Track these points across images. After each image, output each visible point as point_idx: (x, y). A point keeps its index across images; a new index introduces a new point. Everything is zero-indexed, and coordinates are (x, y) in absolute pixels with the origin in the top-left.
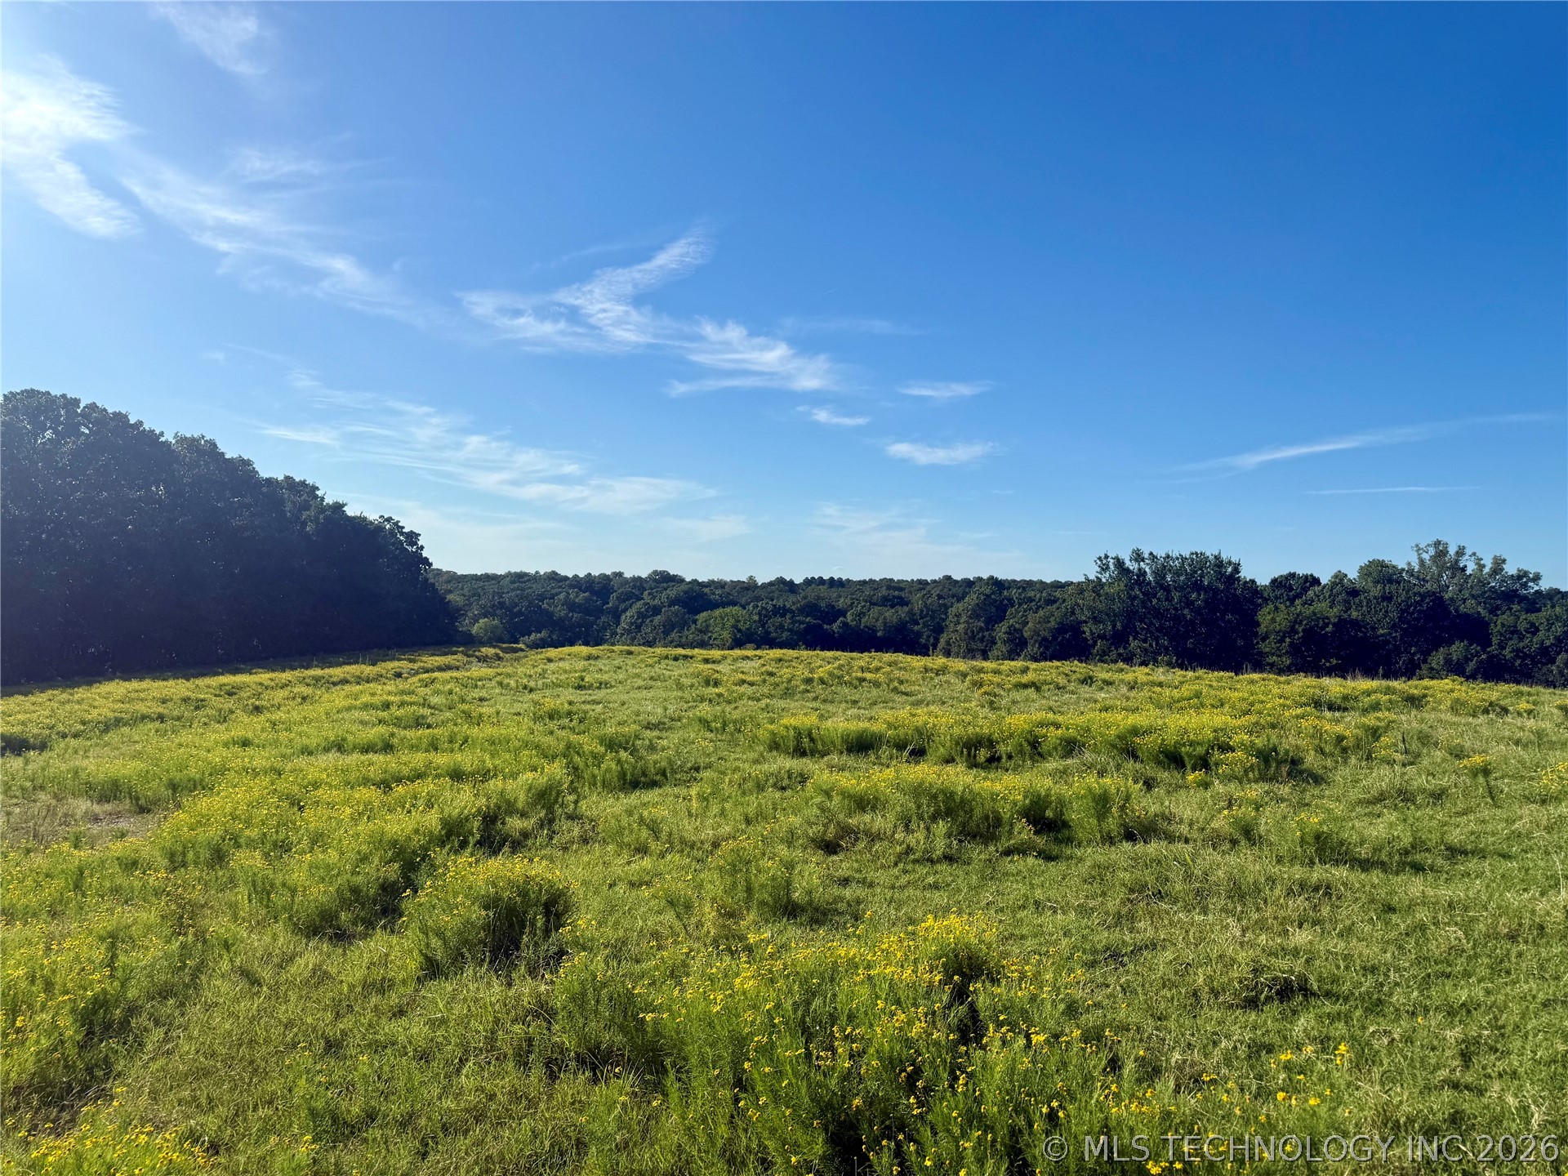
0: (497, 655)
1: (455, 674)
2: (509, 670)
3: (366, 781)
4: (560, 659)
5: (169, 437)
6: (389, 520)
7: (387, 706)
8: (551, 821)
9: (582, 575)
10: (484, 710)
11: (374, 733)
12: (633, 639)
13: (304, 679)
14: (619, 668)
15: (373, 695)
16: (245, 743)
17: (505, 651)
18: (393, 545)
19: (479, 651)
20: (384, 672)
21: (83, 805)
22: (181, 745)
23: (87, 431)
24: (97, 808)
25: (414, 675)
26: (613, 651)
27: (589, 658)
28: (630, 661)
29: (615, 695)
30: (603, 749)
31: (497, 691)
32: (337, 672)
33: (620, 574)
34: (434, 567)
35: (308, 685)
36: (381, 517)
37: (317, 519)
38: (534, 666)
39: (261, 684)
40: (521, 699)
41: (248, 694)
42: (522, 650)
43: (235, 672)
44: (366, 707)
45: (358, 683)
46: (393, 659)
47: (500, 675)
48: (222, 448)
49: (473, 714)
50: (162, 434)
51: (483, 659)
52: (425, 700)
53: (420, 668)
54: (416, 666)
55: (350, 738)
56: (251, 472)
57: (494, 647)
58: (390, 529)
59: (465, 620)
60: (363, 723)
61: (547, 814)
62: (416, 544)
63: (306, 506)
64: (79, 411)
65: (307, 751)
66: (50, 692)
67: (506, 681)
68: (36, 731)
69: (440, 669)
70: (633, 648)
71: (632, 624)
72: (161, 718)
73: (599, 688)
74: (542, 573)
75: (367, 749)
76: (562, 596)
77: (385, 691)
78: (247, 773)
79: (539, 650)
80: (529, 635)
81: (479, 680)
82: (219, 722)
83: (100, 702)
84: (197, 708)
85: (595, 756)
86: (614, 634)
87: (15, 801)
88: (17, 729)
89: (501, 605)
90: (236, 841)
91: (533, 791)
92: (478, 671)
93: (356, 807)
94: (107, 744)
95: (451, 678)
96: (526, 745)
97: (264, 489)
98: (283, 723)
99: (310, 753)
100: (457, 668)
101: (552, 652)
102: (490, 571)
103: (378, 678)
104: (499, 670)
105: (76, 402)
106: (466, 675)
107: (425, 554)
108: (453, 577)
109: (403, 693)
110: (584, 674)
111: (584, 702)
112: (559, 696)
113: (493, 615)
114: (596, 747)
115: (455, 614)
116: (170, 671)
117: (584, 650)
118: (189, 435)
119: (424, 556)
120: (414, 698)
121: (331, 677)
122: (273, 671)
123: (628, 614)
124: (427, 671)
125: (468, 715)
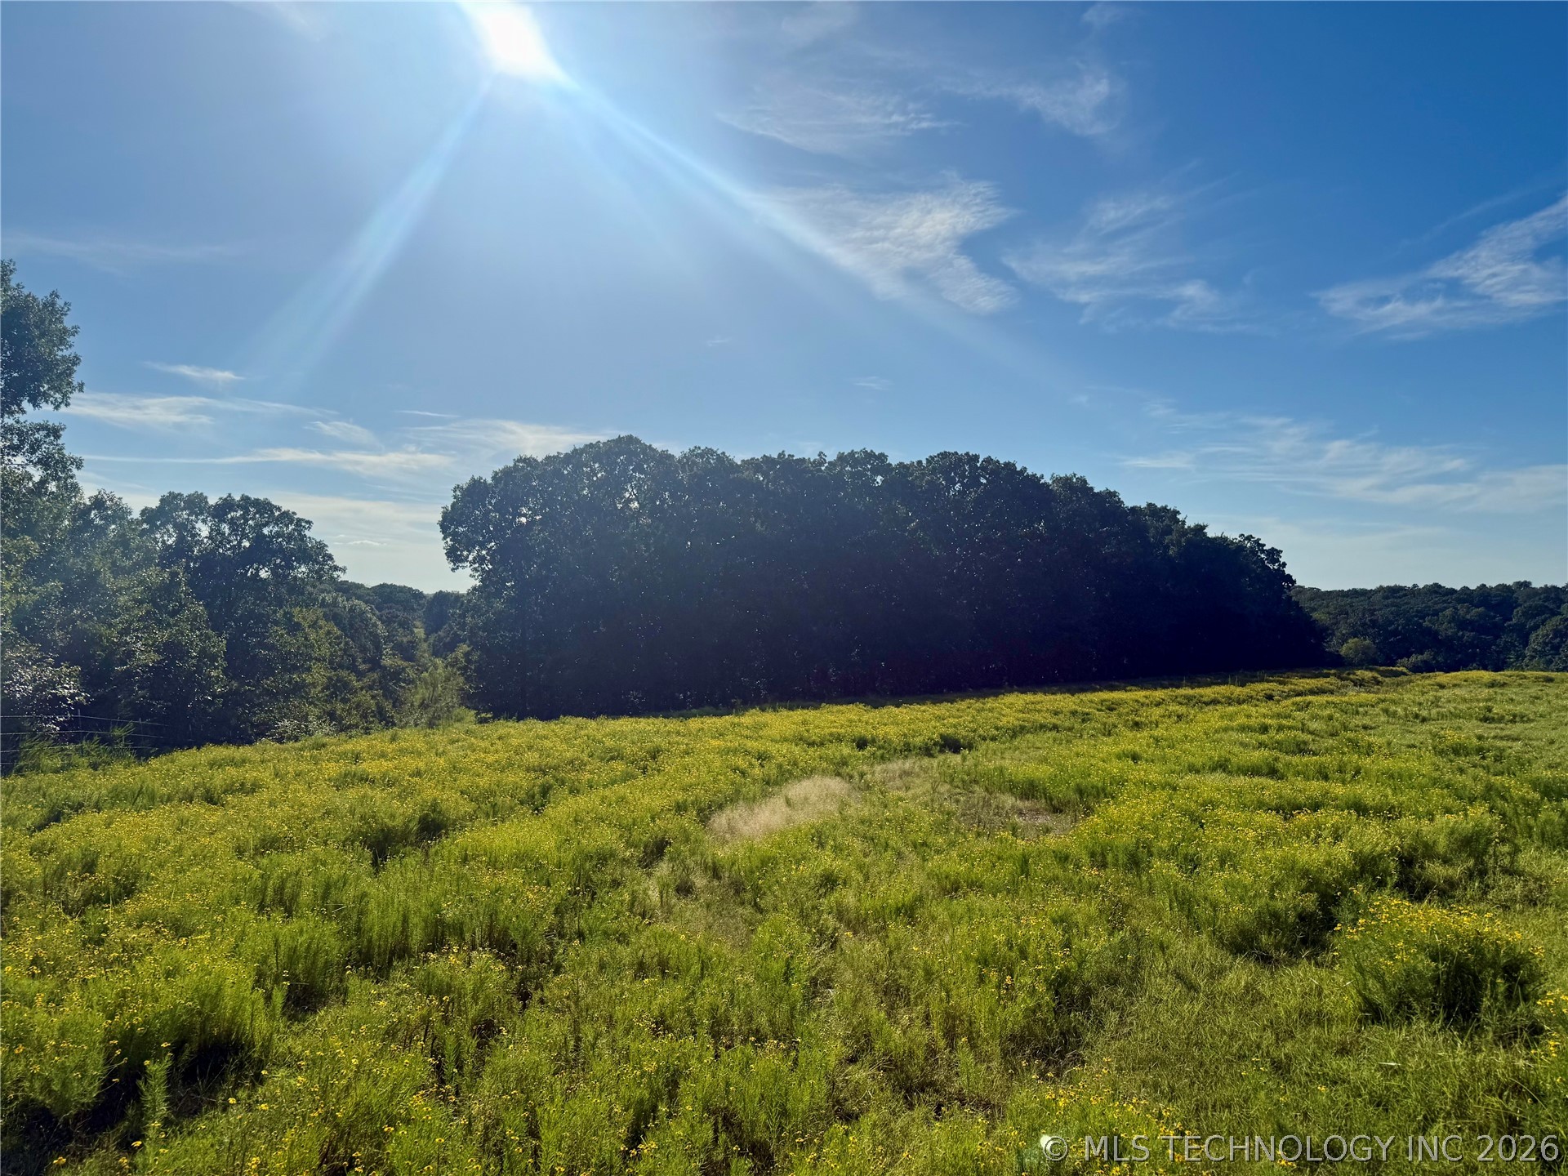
0: (1375, 678)
1: (1331, 698)
2: (1394, 696)
3: (1261, 805)
4: (1455, 686)
5: (1047, 479)
6: (1249, 538)
7: (1264, 729)
8: (1483, 873)
9: (1473, 587)
10: (1372, 739)
11: (1257, 756)
12: (1550, 662)
13: (1176, 697)
14: (1537, 698)
15: (1249, 716)
16: (1135, 758)
17: (1384, 674)
18: (1255, 563)
19: (1354, 674)
20: (1254, 694)
21: (1009, 801)
22: (1078, 754)
23: (985, 481)
24: (1019, 804)
25: (1286, 698)
26: (1525, 678)
27: (1492, 685)
28: (1551, 690)
29: (1538, 732)
30: (1537, 796)
31: (1383, 718)
32: (1208, 692)
33: (1526, 584)
34: (1297, 584)
35: (1181, 704)
36: (1242, 535)
37: (1179, 542)
38: (1423, 693)
39: (1137, 701)
40: (1412, 729)
41: (1126, 710)
42: (1405, 674)
43: (1112, 689)
44: (1243, 729)
45: (1230, 704)
46: (1262, 680)
47: (1383, 701)
48: (1091, 484)
49: (1361, 743)
50: (1042, 477)
51: (1360, 683)
52: (1303, 725)
53: (1291, 690)
54: (1286, 688)
55: (1234, 760)
56: (1117, 502)
57: (1371, 670)
58: (1251, 547)
59: (1331, 640)
60: (1244, 745)
61: (1475, 864)
62: (1278, 561)
63: (1168, 531)
64: (979, 465)
65: (1193, 769)
66: (968, 701)
67: (1392, 708)
68: (964, 733)
69: (1312, 692)
70: (1553, 675)
71: (1546, 644)
72: (1055, 728)
73: (1513, 721)
74: (1421, 586)
75: (1254, 771)
76: (1448, 612)
77: (1259, 713)
78: (1145, 785)
79: (1425, 674)
80: (1409, 657)
81: (1361, 706)
82: (1104, 735)
83: (1007, 711)
84: (1084, 721)
85: (1526, 803)
86: (1520, 656)
87: (958, 790)
88: (951, 731)
89: (1374, 623)
90: (1149, 851)
91: (1456, 836)
92: (1354, 696)
93: (1259, 830)
94: (1017, 748)
95: (1327, 702)
96: (1435, 782)
97: (1130, 518)
98: (1166, 740)
99: (1198, 772)
100: (1332, 692)
101: (1442, 677)
102: (1359, 586)
103: (1248, 699)
104: (1381, 696)
105: (976, 457)
106: (1343, 699)
107: (1287, 571)
108: (1316, 594)
109: (1279, 716)
110: (1489, 704)
111: (1495, 737)
112: (1460, 728)
113: (1364, 634)
114: (1527, 792)
115: (1321, 633)
116: (1055, 686)
117: (1486, 675)
118: (1062, 475)
119: (1287, 573)
120: (1290, 723)
121: (1202, 696)
122: (1147, 689)
123: (1540, 632)
124: (1300, 694)
125: (1355, 745)
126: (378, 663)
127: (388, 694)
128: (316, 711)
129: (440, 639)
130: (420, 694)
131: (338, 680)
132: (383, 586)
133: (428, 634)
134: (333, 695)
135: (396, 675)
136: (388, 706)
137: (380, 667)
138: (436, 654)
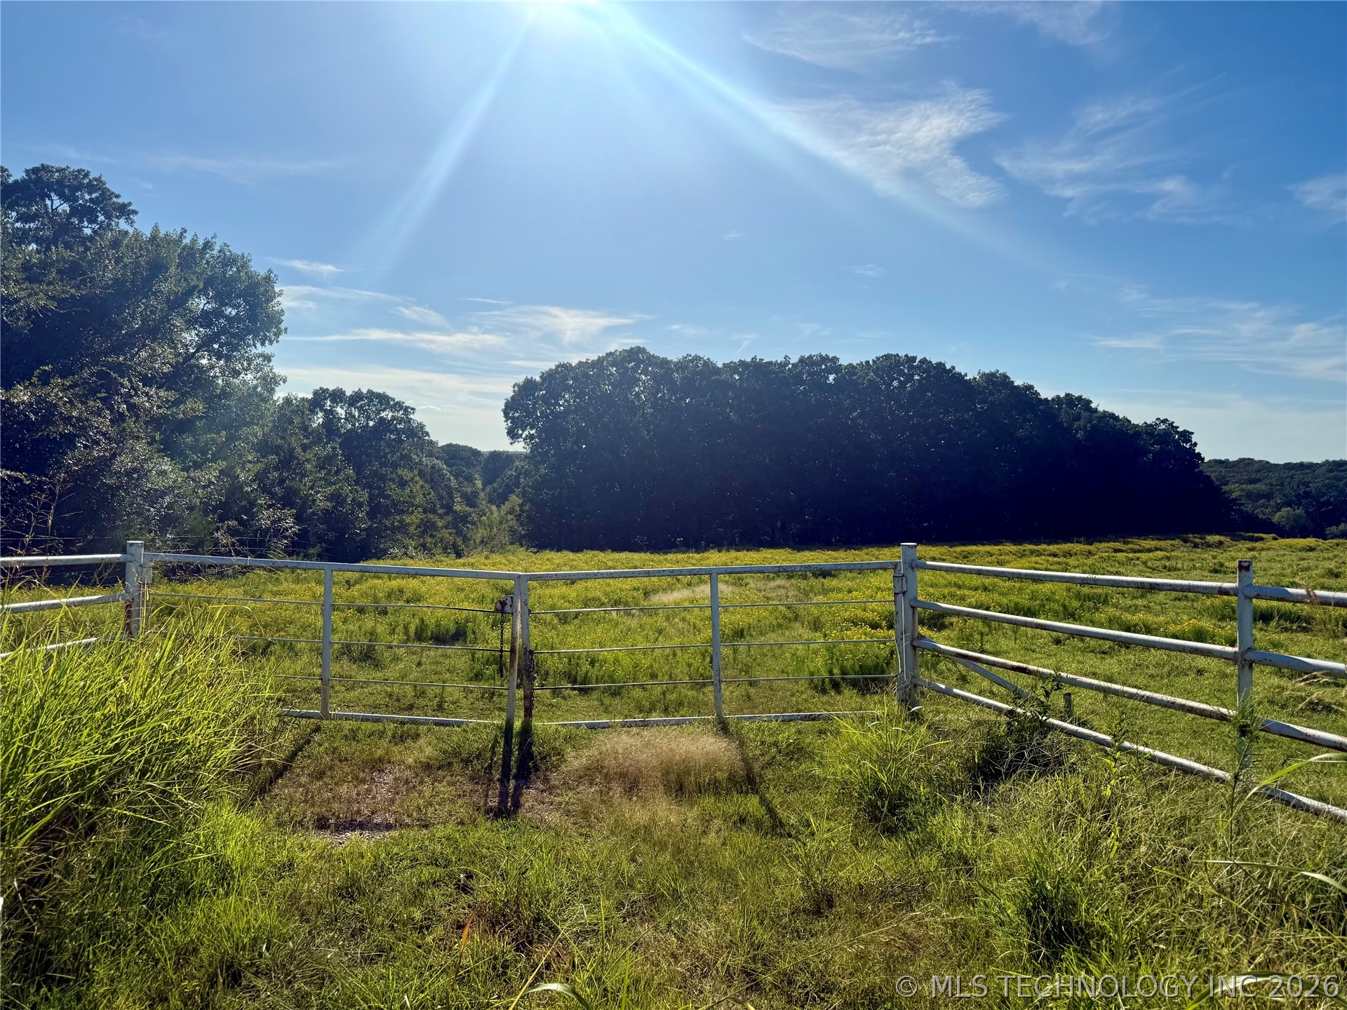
6: (1165, 421)
23: (919, 378)
34: (1205, 459)
36: (1158, 419)
50: (966, 375)
58: (1166, 429)
59: (1267, 508)
62: (1190, 441)
63: (1080, 417)
64: (915, 365)
89: (1308, 494)
97: (1045, 407)
107: (1197, 450)
113: (1298, 504)
118: (988, 371)
126: (451, 508)
127: (459, 533)
128: (413, 543)
129: (495, 490)
130: (481, 533)
131: (428, 521)
132: (450, 445)
133: (484, 485)
134: (423, 533)
135: (464, 518)
136: (459, 541)
137: (453, 511)
138: (491, 501)
